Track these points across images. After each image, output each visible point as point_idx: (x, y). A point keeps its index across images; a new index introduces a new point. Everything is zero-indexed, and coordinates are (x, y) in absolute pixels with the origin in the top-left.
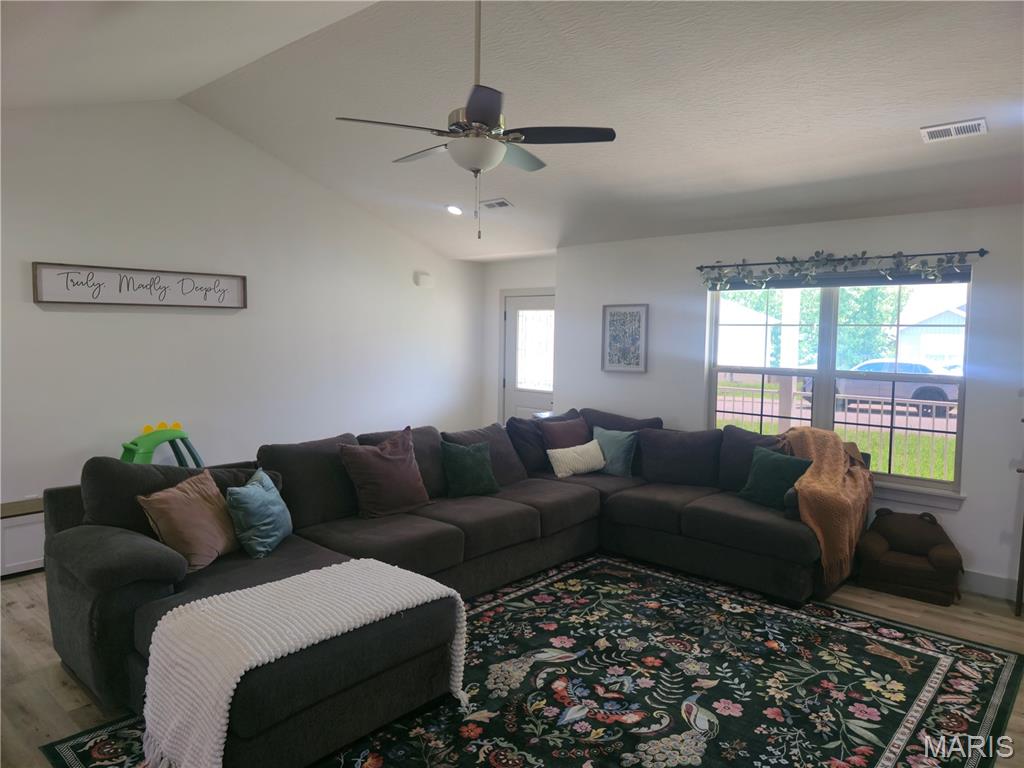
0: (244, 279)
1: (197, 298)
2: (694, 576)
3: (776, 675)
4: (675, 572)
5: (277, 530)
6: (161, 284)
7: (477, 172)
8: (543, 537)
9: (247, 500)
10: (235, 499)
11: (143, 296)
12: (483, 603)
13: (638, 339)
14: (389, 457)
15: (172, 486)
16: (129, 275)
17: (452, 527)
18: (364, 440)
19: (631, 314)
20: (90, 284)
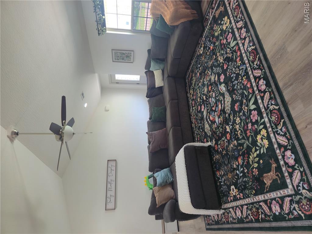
0: (108, 160)
1: (114, 172)
2: (193, 55)
3: (218, 55)
4: (192, 59)
5: (168, 174)
6: (110, 181)
7: (74, 134)
8: (178, 100)
9: (160, 182)
10: (160, 185)
11: (113, 186)
12: (192, 120)
13: (123, 53)
14: (153, 140)
15: (156, 198)
16: (108, 189)
17: (171, 129)
18: (149, 143)
19: (115, 54)
20: (110, 198)
